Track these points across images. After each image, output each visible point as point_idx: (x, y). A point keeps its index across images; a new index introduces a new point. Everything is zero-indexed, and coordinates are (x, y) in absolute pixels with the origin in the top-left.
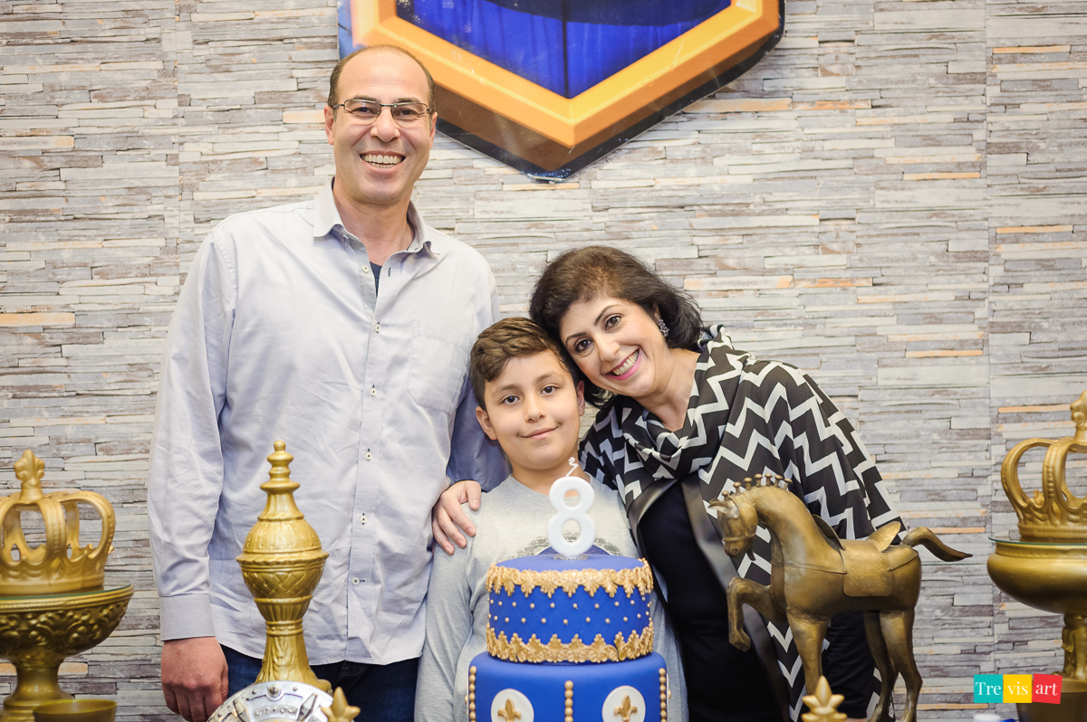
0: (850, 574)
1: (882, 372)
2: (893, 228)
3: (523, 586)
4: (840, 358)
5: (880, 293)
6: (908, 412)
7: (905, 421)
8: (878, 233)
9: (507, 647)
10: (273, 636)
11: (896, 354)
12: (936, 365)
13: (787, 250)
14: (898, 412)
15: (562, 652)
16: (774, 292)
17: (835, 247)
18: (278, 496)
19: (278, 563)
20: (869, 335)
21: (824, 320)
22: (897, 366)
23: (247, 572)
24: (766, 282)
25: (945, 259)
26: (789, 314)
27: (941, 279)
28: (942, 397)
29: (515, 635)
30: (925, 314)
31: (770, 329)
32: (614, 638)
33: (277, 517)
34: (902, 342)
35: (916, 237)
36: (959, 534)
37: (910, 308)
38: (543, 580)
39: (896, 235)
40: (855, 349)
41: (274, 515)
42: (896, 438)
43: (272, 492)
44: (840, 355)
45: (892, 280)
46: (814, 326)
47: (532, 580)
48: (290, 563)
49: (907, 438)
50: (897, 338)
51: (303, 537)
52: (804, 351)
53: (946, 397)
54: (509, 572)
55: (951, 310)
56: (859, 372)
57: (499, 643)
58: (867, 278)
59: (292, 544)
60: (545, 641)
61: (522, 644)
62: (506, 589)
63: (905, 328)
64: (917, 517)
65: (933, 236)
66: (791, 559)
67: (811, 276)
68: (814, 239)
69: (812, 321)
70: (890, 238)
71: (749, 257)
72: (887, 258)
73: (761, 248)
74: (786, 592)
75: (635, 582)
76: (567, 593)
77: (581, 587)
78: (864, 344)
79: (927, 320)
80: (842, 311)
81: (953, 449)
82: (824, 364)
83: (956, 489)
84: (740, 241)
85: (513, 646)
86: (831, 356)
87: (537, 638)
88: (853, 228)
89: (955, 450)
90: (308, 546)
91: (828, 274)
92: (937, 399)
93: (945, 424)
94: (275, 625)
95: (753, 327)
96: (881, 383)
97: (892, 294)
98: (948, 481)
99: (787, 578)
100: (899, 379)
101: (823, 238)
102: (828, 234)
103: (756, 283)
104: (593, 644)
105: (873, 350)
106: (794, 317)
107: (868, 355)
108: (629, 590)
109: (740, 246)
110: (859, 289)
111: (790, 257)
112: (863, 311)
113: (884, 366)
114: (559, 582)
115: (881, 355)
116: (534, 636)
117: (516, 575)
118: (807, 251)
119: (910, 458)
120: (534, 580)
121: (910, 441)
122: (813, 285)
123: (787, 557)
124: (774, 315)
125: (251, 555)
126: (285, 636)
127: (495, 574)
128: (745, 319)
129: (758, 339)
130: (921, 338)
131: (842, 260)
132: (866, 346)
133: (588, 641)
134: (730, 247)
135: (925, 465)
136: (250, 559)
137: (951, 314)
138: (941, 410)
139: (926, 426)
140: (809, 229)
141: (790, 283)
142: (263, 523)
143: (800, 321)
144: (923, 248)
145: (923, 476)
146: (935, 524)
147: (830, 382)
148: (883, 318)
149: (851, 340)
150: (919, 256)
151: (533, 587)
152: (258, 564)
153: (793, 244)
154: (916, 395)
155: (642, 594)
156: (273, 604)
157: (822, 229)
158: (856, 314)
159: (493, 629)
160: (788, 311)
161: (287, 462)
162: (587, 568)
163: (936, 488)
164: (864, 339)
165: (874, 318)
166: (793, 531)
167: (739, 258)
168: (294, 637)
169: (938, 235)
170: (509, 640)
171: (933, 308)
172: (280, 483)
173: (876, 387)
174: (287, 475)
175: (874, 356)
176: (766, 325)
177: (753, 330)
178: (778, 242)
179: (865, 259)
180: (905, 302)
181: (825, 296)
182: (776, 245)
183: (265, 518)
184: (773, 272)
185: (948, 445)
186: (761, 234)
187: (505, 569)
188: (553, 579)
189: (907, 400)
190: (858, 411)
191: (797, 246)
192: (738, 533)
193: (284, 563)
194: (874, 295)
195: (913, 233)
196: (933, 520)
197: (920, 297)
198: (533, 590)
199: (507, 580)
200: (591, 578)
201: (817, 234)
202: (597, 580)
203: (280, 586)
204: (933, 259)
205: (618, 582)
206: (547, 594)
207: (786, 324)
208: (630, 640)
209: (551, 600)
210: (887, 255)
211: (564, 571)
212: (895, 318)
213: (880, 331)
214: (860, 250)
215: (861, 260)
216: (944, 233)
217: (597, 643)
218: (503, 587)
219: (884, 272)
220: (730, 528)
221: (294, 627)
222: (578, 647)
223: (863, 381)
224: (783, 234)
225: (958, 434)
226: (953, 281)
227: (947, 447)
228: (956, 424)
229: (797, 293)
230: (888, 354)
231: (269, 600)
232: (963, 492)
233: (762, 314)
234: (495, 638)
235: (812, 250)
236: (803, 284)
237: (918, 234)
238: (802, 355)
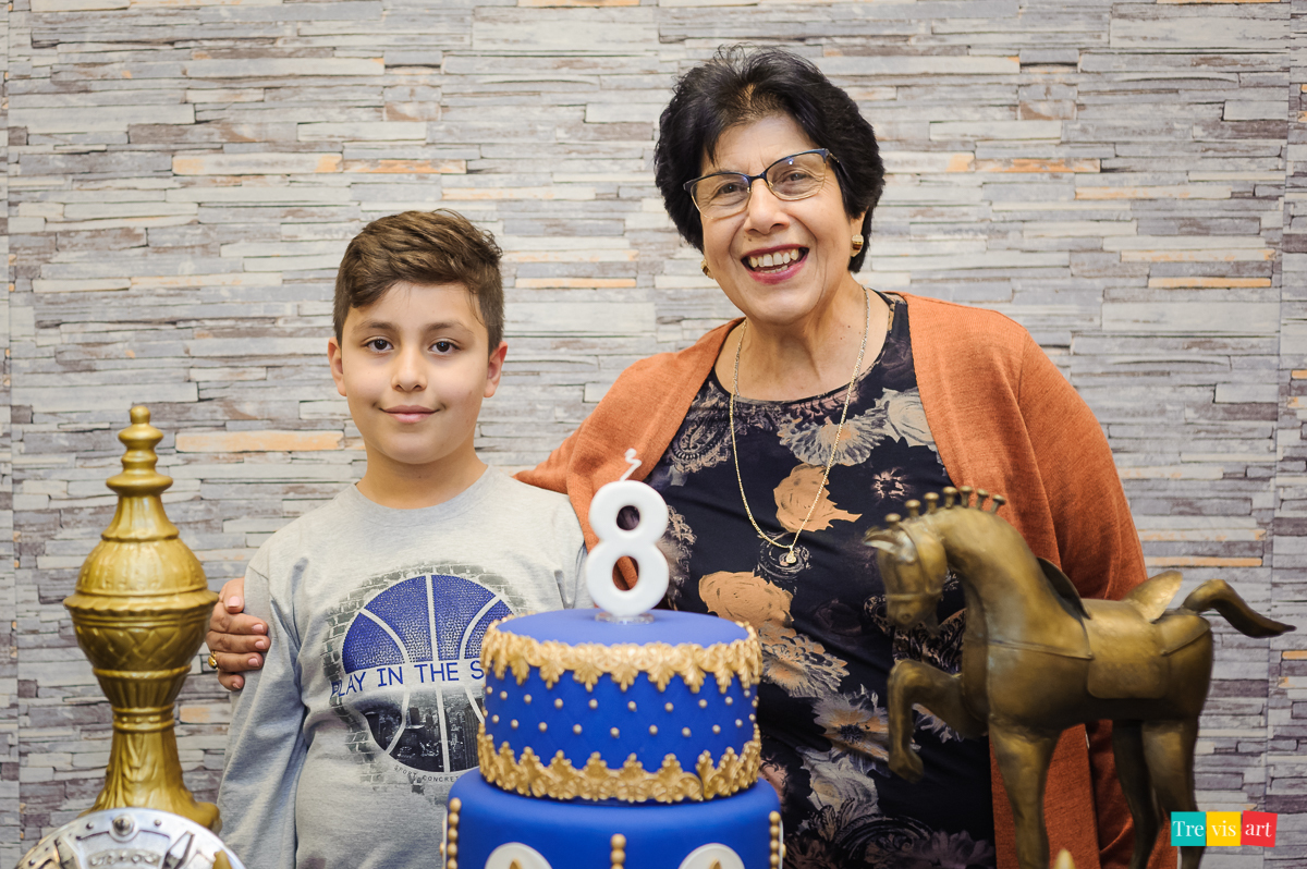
0: (1099, 661)
1: (1110, 310)
2: (1138, 80)
3: (544, 669)
4: (1043, 287)
5: (1112, 184)
6: (1148, 374)
7: (1143, 388)
8: (1113, 88)
9: (513, 770)
10: (124, 732)
11: (1133, 282)
12: (1197, 300)
13: (967, 112)
14: (1133, 374)
15: (607, 783)
16: (944, 178)
17: (1043, 108)
18: (136, 500)
19: (132, 613)
20: (1092, 250)
21: (1020, 225)
22: (1133, 300)
23: (82, 626)
24: (931, 162)
25: (1218, 132)
26: (965, 214)
27: (1210, 163)
28: (1203, 352)
29: (528, 750)
30: (1183, 219)
31: (935, 237)
32: (697, 762)
33: (133, 535)
34: (1143, 263)
35: (1172, 96)
36: (1220, 567)
37: (1158, 210)
38: (578, 660)
39: (1141, 92)
40: (1068, 271)
41: (129, 531)
42: (1127, 414)
43: (126, 493)
44: (1044, 282)
45: (1132, 163)
46: (1004, 234)
47: (559, 659)
48: (152, 613)
49: (1145, 414)
50: (1136, 257)
51: (175, 570)
52: (987, 274)
53: (1210, 352)
54: (519, 644)
55: (1224, 214)
56: (1073, 309)
57: (500, 762)
58: (1092, 159)
59: (157, 581)
60: (579, 763)
61: (540, 767)
62: (515, 671)
63: (1149, 240)
64: (1155, 539)
65: (1200, 94)
66: (1000, 632)
67: (1004, 155)
68: (1009, 95)
69: (1002, 227)
70: (1131, 96)
71: (906, 122)
72: (1125, 128)
73: (926, 107)
74: (989, 688)
75: (735, 666)
76: (618, 685)
77: (643, 674)
78: (1083, 264)
79: (1184, 229)
80: (1051, 211)
81: (1216, 434)
82: (1017, 295)
83: (1219, 498)
84: (893, 95)
85: (522, 769)
86: (1030, 282)
87: (566, 757)
88: (1073, 79)
89: (1221, 435)
90: (184, 585)
91: (1031, 152)
92: (1195, 354)
93: (1206, 394)
94: (128, 715)
95: (908, 233)
96: (1108, 326)
97: (1131, 186)
98: (1207, 484)
99: (991, 663)
100: (1137, 321)
101: (1024, 93)
102: (1033, 87)
103: (914, 163)
104: (661, 771)
105: (1096, 274)
106: (973, 219)
107: (1088, 281)
108: (724, 680)
109: (892, 104)
110: (1078, 177)
111: (971, 123)
112: (1084, 211)
113: (1114, 300)
114: (606, 665)
115: (1109, 282)
116: (560, 754)
117: (531, 650)
118: (998, 113)
119: (1148, 446)
120: (564, 660)
121: (1148, 420)
122: (1006, 169)
123: (993, 629)
124: (942, 215)
125: (88, 598)
126: (142, 732)
127: (496, 645)
128: (895, 220)
129: (915, 252)
130: (1174, 257)
131: (1053, 129)
132: (1086, 268)
133: (652, 765)
134: (876, 104)
135: (1171, 458)
136: (87, 604)
137: (1223, 221)
138: (1200, 373)
139: (1175, 396)
140: (1003, 80)
141: (969, 165)
142: (110, 544)
143: (983, 226)
144: (1184, 114)
145: (1167, 476)
146: (1184, 551)
147: (1027, 324)
148: (1116, 224)
149: (1064, 258)
150: (1176, 126)
151: (561, 671)
152: (99, 613)
153: (976, 103)
154: (1162, 347)
155: (746, 685)
156: (124, 681)
157: (1024, 80)
158: (1072, 216)
159: (490, 737)
160: (965, 209)
161: (151, 444)
162: (654, 641)
163: (1188, 494)
164: (1085, 257)
165: (1101, 224)
166: (1006, 585)
167: (890, 123)
168: (158, 735)
169: (1209, 94)
170: (517, 757)
171: (1196, 210)
172: (139, 479)
173: (1099, 334)
174: (151, 465)
175: (1098, 283)
176: (928, 231)
177: (908, 238)
178: (952, 99)
179: (1090, 129)
180: (1151, 200)
181: (1024, 186)
182: (948, 103)
183: (113, 535)
184: (942, 146)
185: (1210, 428)
186: (926, 86)
187: (514, 638)
188: (596, 659)
189: (1147, 354)
190: (1068, 371)
191: (983, 105)
192: (913, 588)
193: (143, 613)
194: (1101, 187)
195: (1166, 89)
196: (1179, 545)
197: (1175, 191)
198: (560, 677)
199: (517, 657)
200: (660, 660)
201: (1016, 87)
202: (672, 664)
203: (136, 651)
204: (1198, 132)
205: (706, 666)
206: (584, 685)
207: (960, 230)
208: (722, 764)
209: (590, 695)
210: (1126, 123)
211: (615, 646)
212: (1134, 224)
213: (1108, 245)
214: (1082, 114)
215: (1084, 131)
216: (1217, 90)
217: (668, 770)
218: (508, 669)
219: (1120, 150)
220: (899, 578)
221: (157, 718)
222: (634, 776)
223: (1078, 323)
224: (961, 86)
225: (1225, 410)
226: (1228, 167)
227: (1207, 431)
228: (1223, 395)
229: (980, 180)
230: (1120, 282)
231: (117, 674)
232: (1229, 502)
233: (922, 213)
234: (493, 753)
235: (1006, 113)
236: (990, 167)
237: (1177, 91)
238: (984, 279)
